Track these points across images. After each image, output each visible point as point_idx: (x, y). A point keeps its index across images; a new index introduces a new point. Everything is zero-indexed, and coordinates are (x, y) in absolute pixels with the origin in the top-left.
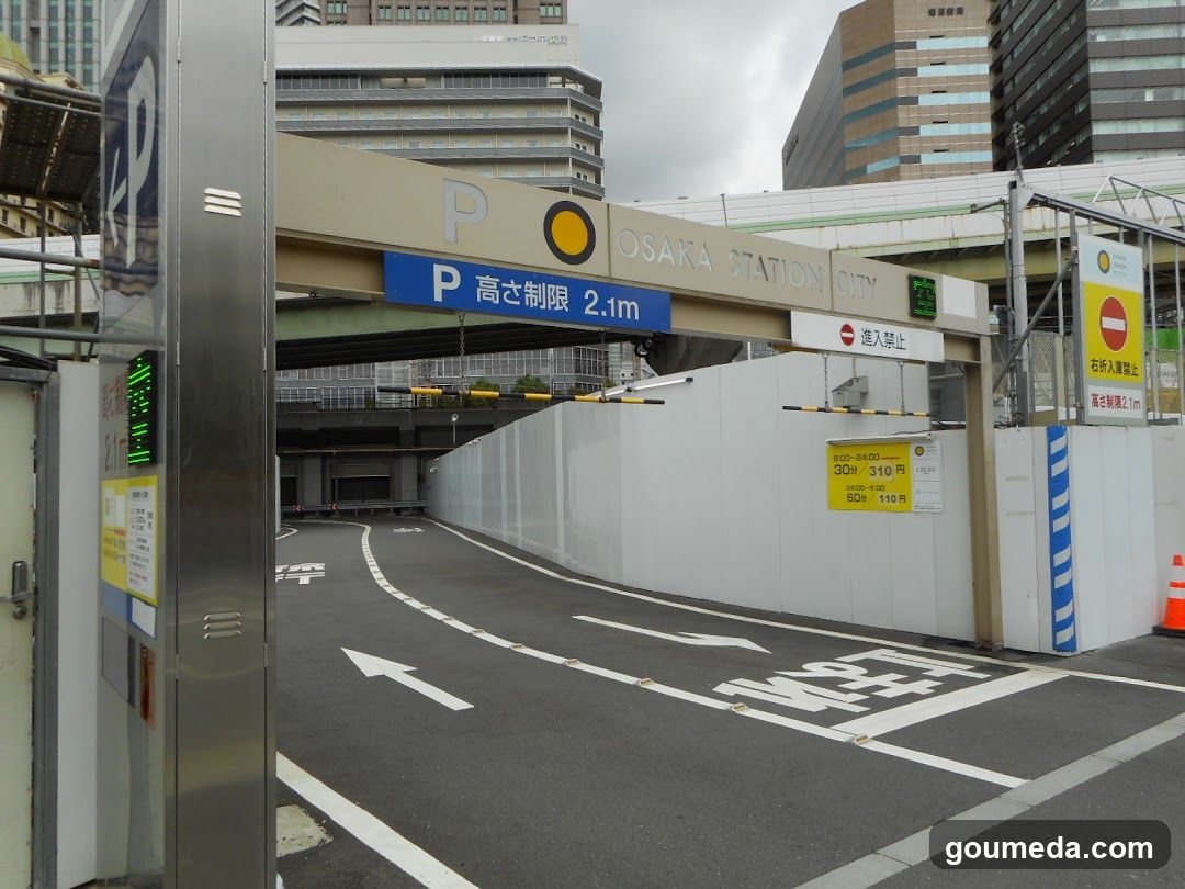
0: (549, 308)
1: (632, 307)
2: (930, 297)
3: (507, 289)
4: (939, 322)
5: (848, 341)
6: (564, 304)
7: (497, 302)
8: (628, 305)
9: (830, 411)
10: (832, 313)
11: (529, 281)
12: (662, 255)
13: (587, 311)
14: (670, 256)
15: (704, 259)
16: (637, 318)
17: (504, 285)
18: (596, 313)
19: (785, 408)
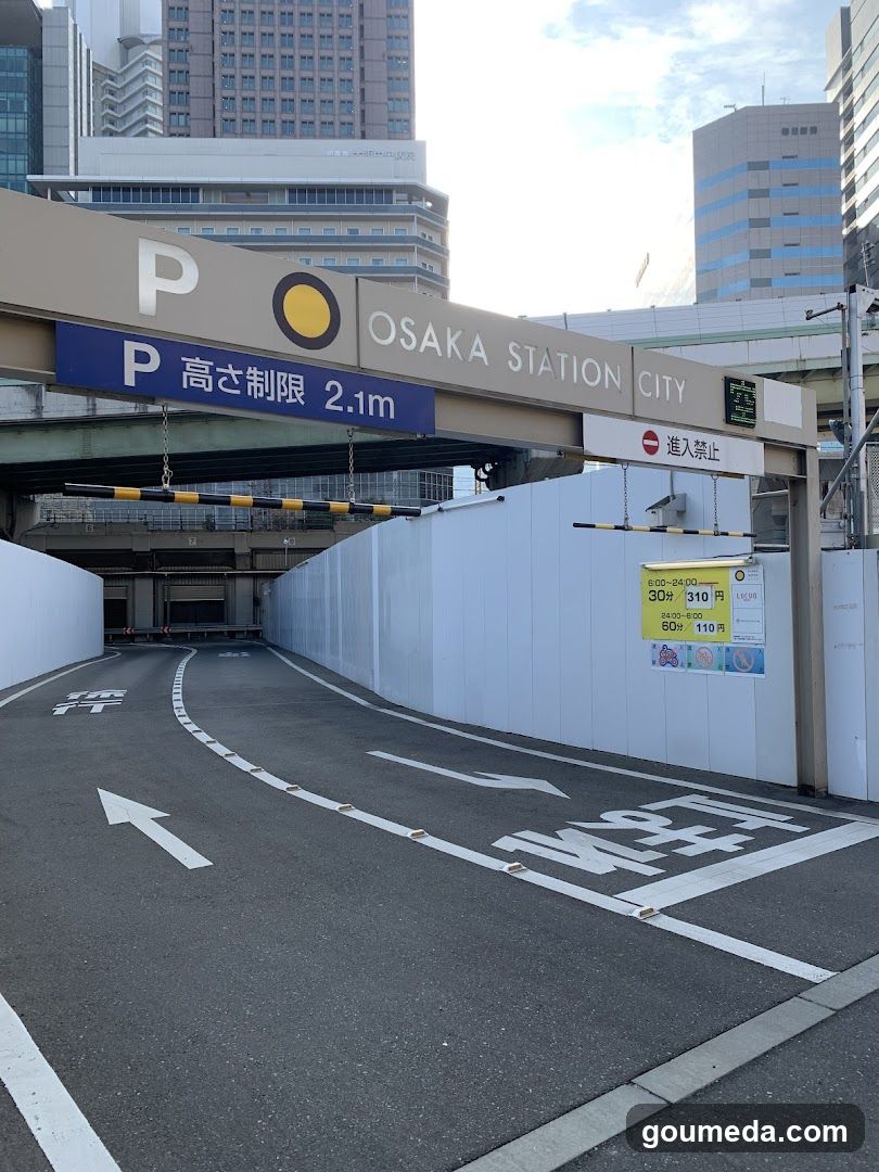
0: (279, 400)
1: (387, 404)
2: (749, 402)
3: (223, 374)
4: (759, 431)
5: (651, 450)
6: (299, 396)
7: (210, 389)
8: (382, 401)
9: (629, 529)
10: (633, 417)
11: (252, 366)
12: (425, 343)
13: (329, 406)
14: (435, 344)
15: (478, 349)
16: (392, 416)
17: (218, 370)
18: (340, 409)
19: (576, 525)
